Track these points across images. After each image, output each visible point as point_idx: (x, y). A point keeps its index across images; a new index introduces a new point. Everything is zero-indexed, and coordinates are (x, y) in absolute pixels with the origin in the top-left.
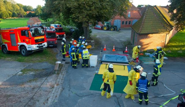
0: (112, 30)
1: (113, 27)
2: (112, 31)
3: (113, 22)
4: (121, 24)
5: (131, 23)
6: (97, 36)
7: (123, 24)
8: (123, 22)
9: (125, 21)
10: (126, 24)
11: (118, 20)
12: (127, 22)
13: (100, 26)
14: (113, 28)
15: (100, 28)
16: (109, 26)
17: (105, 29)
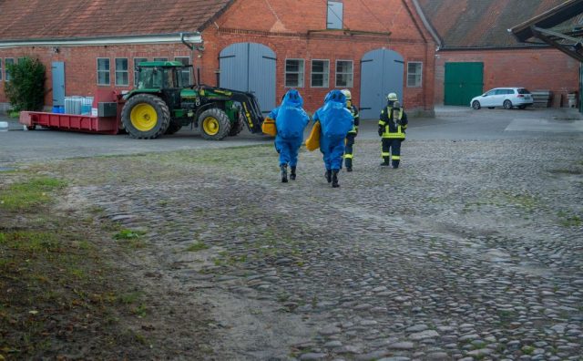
0: (211, 129)
1: (222, 104)
2: (212, 138)
3: (210, 62)
4: (279, 81)
5: (350, 73)
6: (61, 188)
7: (292, 79)
8: (293, 65)
9: (306, 60)
10: (318, 80)
11: (254, 45)
12: (318, 66)
13: (87, 101)
14: (217, 112)
15: (95, 113)
16: (180, 100)
17: (146, 121)
